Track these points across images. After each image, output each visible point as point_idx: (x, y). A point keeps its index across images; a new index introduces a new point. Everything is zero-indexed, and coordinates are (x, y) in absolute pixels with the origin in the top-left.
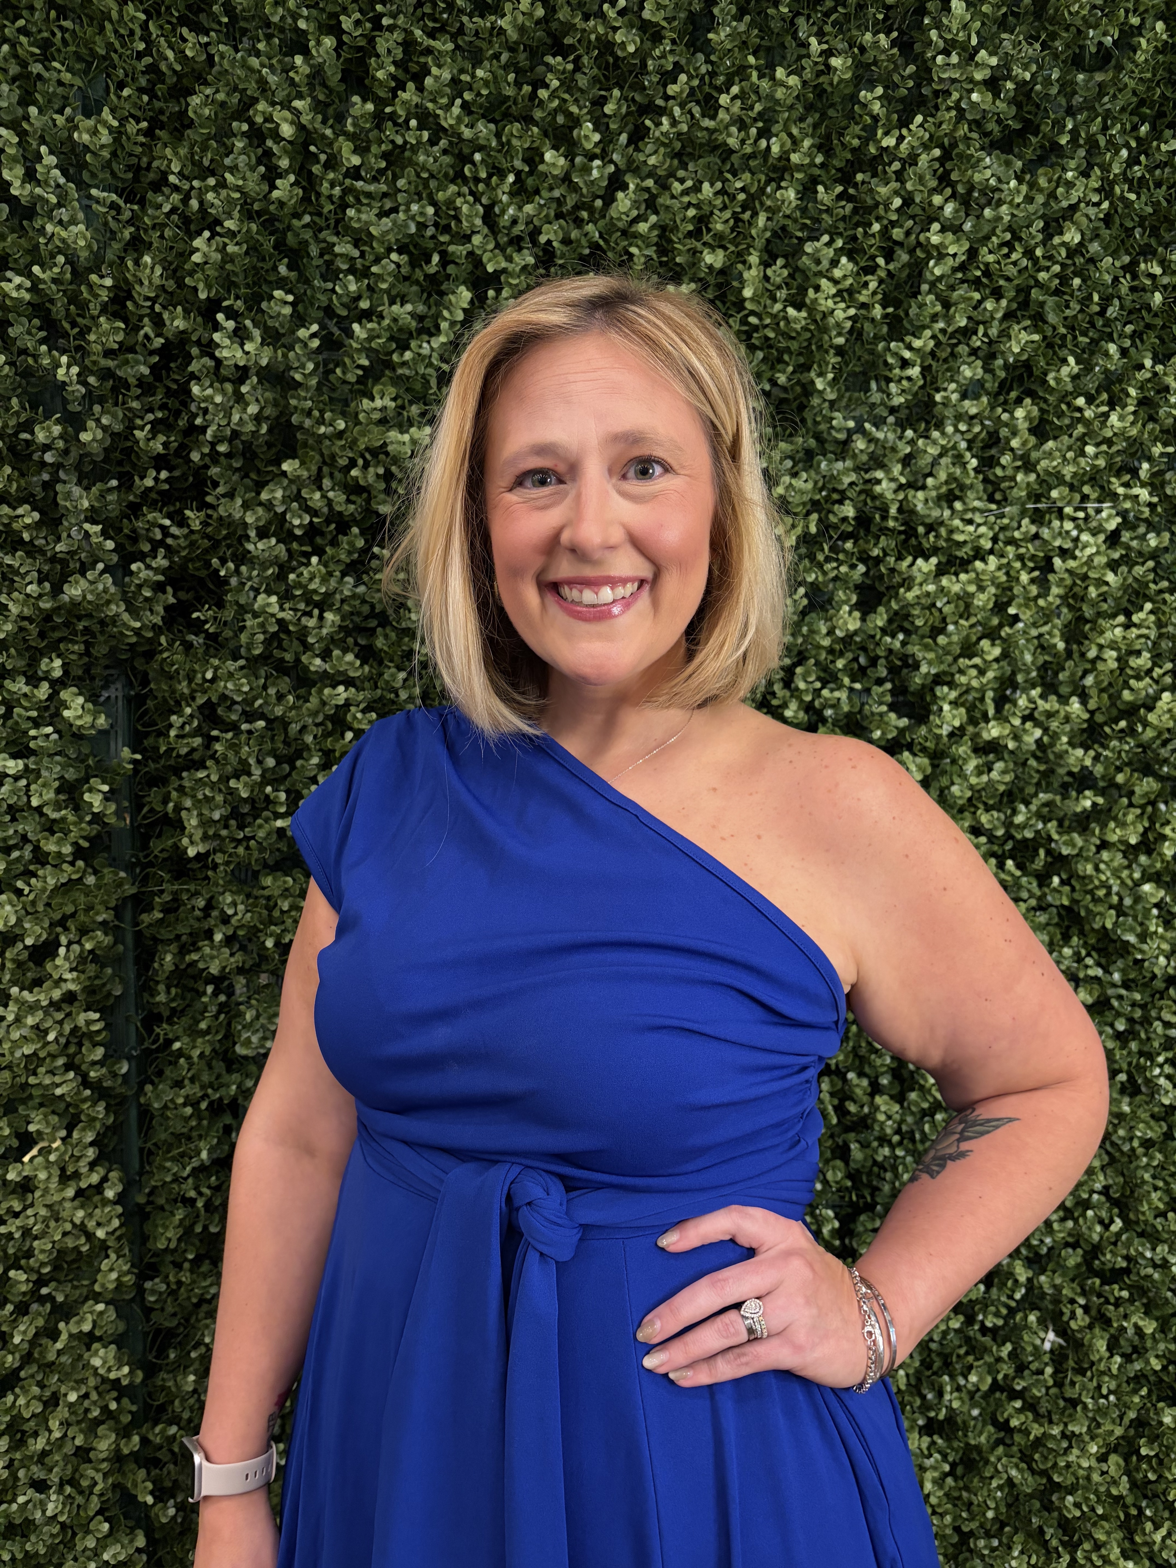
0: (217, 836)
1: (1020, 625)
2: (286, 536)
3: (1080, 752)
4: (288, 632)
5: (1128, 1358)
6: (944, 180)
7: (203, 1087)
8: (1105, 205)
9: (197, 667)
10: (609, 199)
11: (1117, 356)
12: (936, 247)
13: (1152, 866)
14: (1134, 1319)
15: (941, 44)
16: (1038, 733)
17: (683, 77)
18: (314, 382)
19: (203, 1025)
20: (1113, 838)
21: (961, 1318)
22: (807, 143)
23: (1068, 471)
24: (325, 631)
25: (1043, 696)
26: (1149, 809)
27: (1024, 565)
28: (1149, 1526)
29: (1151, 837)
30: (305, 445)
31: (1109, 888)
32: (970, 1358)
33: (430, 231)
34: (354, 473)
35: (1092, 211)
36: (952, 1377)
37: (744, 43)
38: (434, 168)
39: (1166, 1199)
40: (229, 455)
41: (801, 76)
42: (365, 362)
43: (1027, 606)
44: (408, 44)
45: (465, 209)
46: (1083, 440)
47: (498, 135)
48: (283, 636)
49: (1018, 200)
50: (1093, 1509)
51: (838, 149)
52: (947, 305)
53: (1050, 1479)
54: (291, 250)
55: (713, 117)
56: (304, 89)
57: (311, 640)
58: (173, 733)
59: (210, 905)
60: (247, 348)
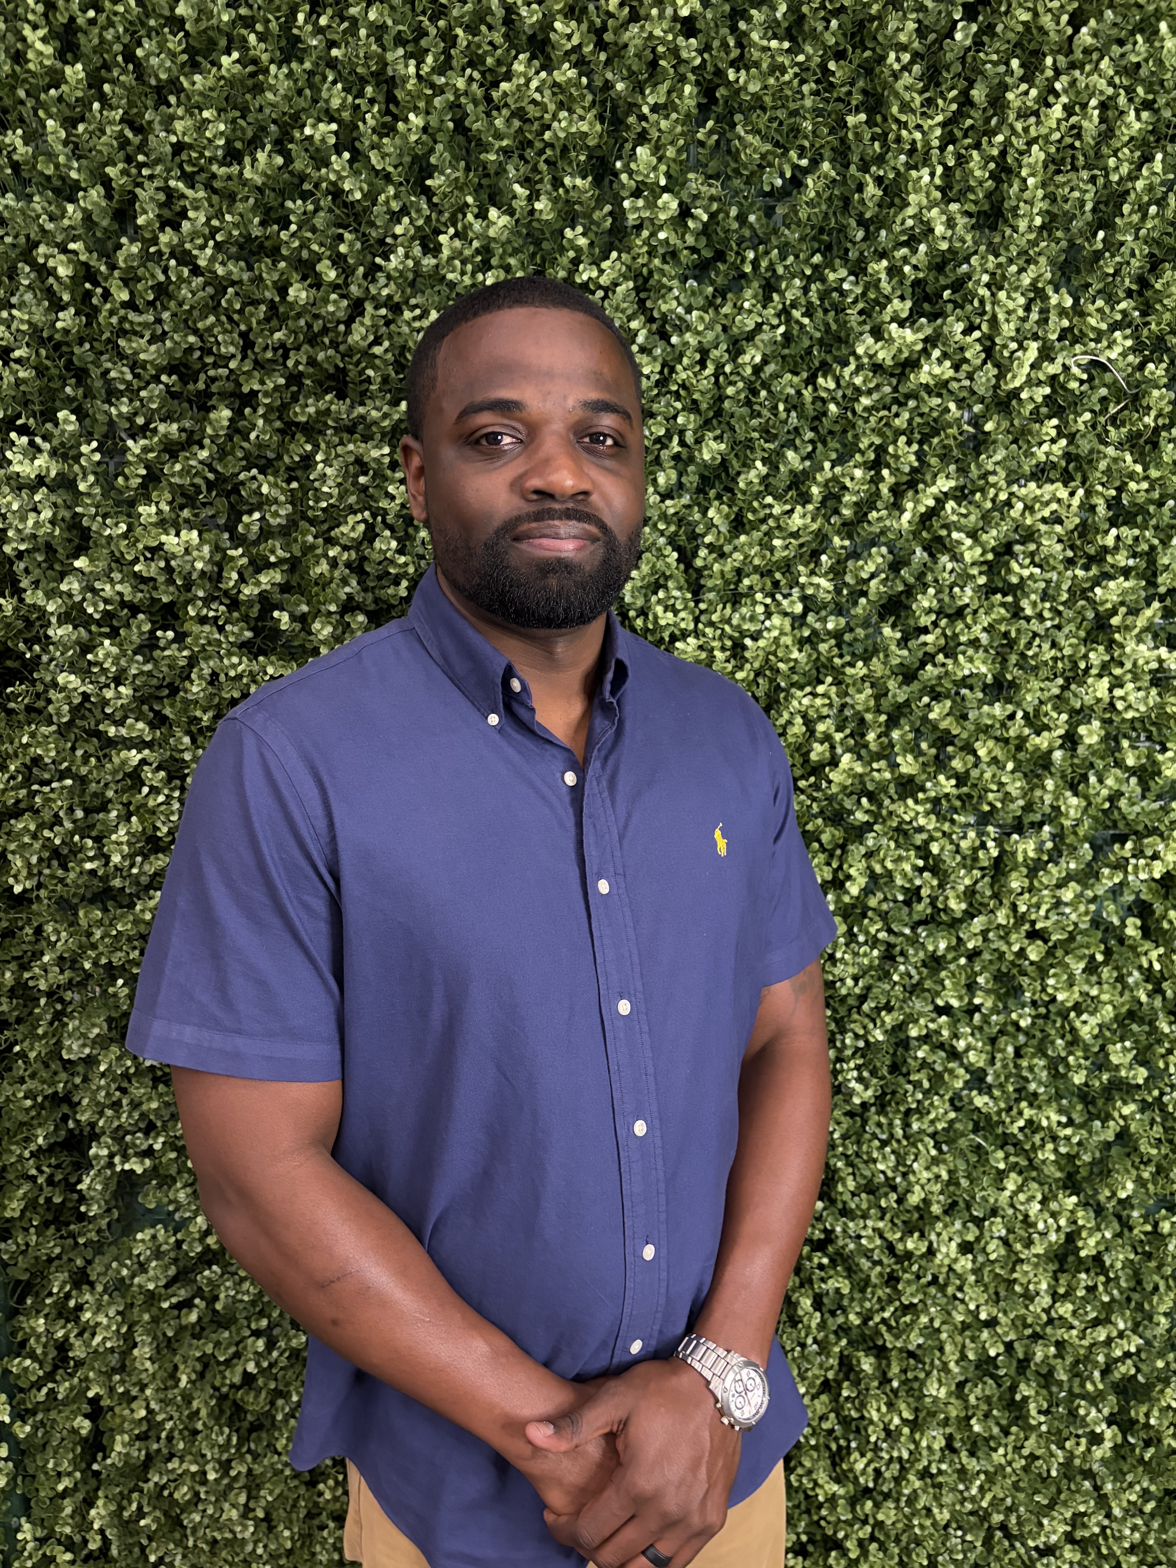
0: (39, 874)
2: (83, 620)
4: (91, 703)
6: (641, 306)
7: (39, 1084)
9: (16, 733)
10: (349, 326)
13: (840, 901)
14: (830, 1282)
15: (631, 187)
17: (406, 220)
18: (97, 491)
19: (40, 1031)
24: (119, 703)
28: (854, 1455)
33: (197, 354)
34: (137, 568)
38: (195, 301)
40: (32, 552)
41: (511, 216)
42: (143, 472)
44: (167, 191)
46: (769, 534)
47: (250, 268)
48: (86, 706)
54: (77, 371)
55: (435, 255)
56: (79, 232)
57: (109, 710)
59: (39, 931)
60: (37, 462)
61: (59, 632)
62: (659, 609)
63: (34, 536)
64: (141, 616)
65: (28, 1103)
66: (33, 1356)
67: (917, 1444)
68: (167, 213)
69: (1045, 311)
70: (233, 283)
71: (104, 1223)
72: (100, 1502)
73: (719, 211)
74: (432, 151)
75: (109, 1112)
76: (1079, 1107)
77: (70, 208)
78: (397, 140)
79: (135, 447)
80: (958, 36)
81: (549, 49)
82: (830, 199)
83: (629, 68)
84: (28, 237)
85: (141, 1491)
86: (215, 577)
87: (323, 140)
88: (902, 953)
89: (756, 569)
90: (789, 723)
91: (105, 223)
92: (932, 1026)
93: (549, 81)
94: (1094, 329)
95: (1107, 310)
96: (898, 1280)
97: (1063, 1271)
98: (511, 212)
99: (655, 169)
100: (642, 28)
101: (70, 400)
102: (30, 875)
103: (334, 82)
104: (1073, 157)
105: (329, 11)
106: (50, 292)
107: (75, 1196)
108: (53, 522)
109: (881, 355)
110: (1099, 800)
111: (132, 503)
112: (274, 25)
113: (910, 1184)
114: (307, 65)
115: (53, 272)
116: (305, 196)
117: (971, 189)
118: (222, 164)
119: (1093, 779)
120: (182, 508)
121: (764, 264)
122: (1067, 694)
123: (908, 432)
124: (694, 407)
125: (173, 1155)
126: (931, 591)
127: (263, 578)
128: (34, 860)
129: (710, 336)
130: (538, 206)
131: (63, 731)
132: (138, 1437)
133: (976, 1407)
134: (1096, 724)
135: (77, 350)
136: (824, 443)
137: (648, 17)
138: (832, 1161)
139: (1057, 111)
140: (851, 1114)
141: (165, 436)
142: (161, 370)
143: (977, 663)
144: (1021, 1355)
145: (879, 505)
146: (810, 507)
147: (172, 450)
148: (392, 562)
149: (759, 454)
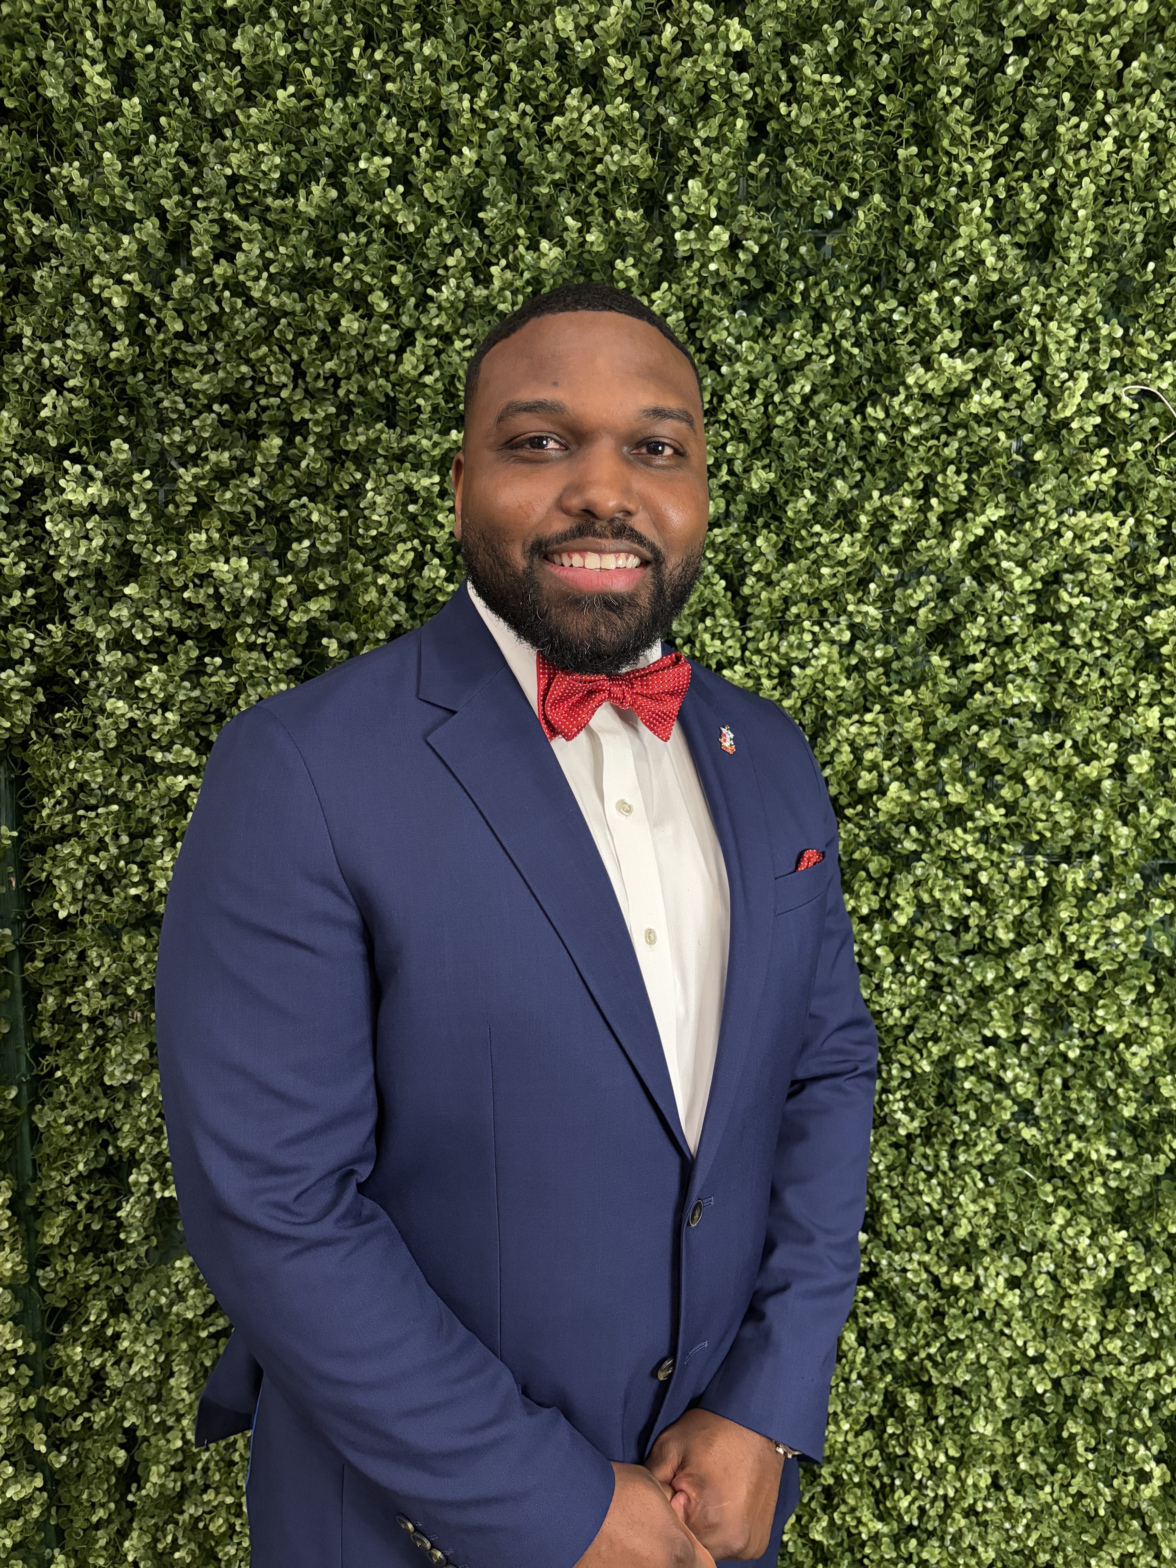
0: (83, 899)
2: (131, 647)
4: (138, 729)
7: (82, 1108)
9: (63, 758)
10: (400, 356)
13: (887, 931)
14: (876, 1316)
15: (683, 219)
17: (458, 252)
18: (148, 518)
19: (82, 1056)
24: (166, 728)
26: (886, 881)
28: (898, 1493)
29: (885, 905)
30: (144, 571)
33: (247, 384)
34: (186, 595)
38: (248, 332)
39: (905, 1214)
40: (83, 578)
41: (563, 248)
42: (194, 500)
44: (222, 223)
45: (272, 368)
46: (819, 562)
47: (303, 299)
48: (133, 732)
49: (752, 357)
54: (130, 401)
55: (487, 285)
56: (134, 263)
57: (155, 736)
58: (45, 813)
59: (82, 956)
60: (90, 491)
61: (106, 658)
62: (707, 637)
63: (85, 563)
64: (190, 643)
65: (69, 1129)
66: (69, 1384)
67: (963, 1482)
68: (220, 245)
69: (1094, 342)
70: (285, 314)
71: (142, 1250)
72: (135, 1534)
73: (769, 242)
74: (485, 184)
75: (149, 1139)
76: (1129, 1140)
77: (126, 239)
78: (451, 174)
79: (187, 475)
80: (1010, 70)
81: (601, 83)
82: (879, 230)
83: (681, 103)
84: (82, 267)
85: (176, 1523)
86: (264, 603)
87: (377, 173)
88: (950, 984)
89: (804, 597)
90: (837, 750)
91: (160, 254)
92: (979, 1057)
93: (602, 116)
94: (1144, 359)
95: (1157, 341)
96: (943, 1315)
97: (1112, 1307)
98: (562, 244)
99: (706, 201)
100: (695, 62)
101: (122, 429)
102: (75, 900)
103: (389, 117)
104: (1123, 189)
105: (385, 46)
106: (104, 323)
107: (114, 1223)
108: (104, 549)
109: (931, 385)
110: (1150, 830)
111: (181, 531)
112: (329, 59)
113: (956, 1216)
114: (362, 99)
115: (108, 302)
116: (358, 228)
117: (1020, 220)
118: (276, 197)
119: (1143, 809)
120: (231, 535)
121: (814, 295)
122: (1117, 723)
123: (956, 461)
124: (742, 438)
126: (981, 620)
127: (313, 606)
128: (79, 885)
129: (760, 366)
130: (590, 238)
131: (109, 757)
132: (174, 1468)
133: (1022, 1445)
134: (1145, 753)
135: (130, 380)
136: (873, 473)
137: (700, 52)
138: (878, 1193)
139: (1108, 144)
140: (896, 1146)
141: (216, 464)
142: (212, 399)
143: (1027, 692)
144: (1069, 1392)
145: (928, 533)
146: (858, 536)
147: (223, 477)
148: (440, 590)
149: (808, 483)
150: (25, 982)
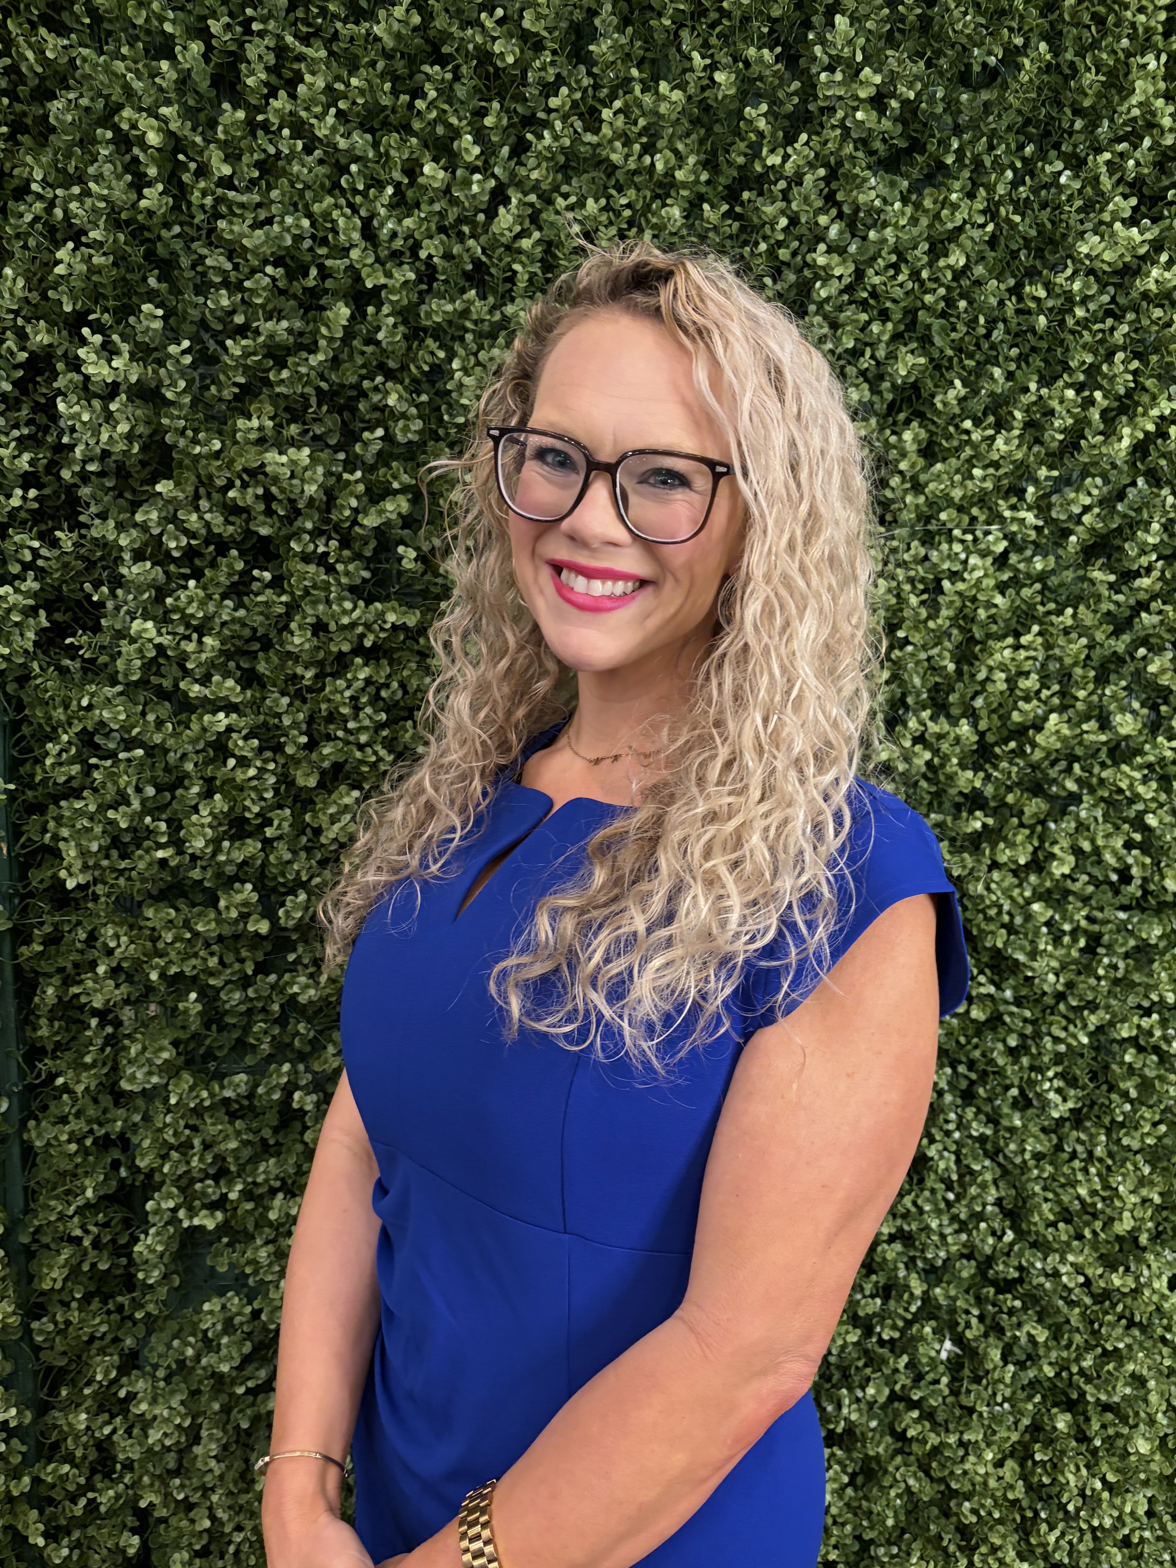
0: (97, 866)
1: (910, 648)
2: (161, 557)
3: (969, 774)
4: (168, 657)
5: (1021, 1365)
6: (830, 199)
7: (89, 1122)
8: (990, 228)
9: (73, 694)
10: (491, 214)
11: (1002, 381)
12: (823, 268)
13: (1041, 885)
14: (1026, 1328)
15: (826, 60)
16: (928, 755)
17: (564, 90)
18: (187, 400)
19: (88, 1059)
20: (1003, 858)
21: (859, 1332)
22: (692, 160)
23: (957, 494)
24: (204, 656)
25: (931, 718)
26: (1039, 828)
27: (914, 587)
28: (1044, 1527)
29: (1041, 855)
30: (180, 464)
31: (1000, 907)
32: (868, 1371)
33: (307, 244)
34: (231, 494)
35: (976, 234)
36: (850, 1389)
37: (628, 55)
38: (309, 179)
39: (1057, 1209)
40: (101, 474)
41: (684, 91)
42: (242, 380)
43: (916, 628)
44: (281, 50)
45: (341, 222)
46: (970, 463)
47: (376, 145)
48: (161, 661)
49: (903, 222)
50: (990, 1514)
51: (724, 167)
52: (834, 326)
53: (948, 1486)
54: (163, 260)
55: (596, 131)
56: (172, 95)
57: (190, 666)
58: (49, 762)
59: (92, 937)
60: (114, 365)
61: (133, 571)
63: (106, 454)
64: (234, 553)
65: (73, 1147)
66: (70, 1460)
67: (1119, 1510)
70: (356, 159)
71: (163, 1292)
73: (922, 92)
74: (596, 13)
75: (175, 1155)
77: (165, 65)
79: (235, 348)
82: (1042, 85)
84: (109, 98)
86: (327, 504)
90: (988, 679)
91: (204, 85)
92: (1143, 1025)
96: (1099, 1323)
98: (684, 86)
99: (850, 42)
101: (154, 292)
102: (85, 867)
106: (133, 165)
107: (128, 1261)
108: (129, 438)
111: (225, 418)
113: (1115, 1209)
115: (140, 140)
116: (444, 61)
120: (287, 424)
121: (970, 154)
123: (1126, 348)
125: (249, 1206)
126: (1155, 526)
127: (389, 506)
128: (92, 848)
129: (915, 231)
130: (719, 77)
131: (131, 692)
132: (197, 1554)
135: (163, 235)
136: (1028, 362)
138: (1028, 1185)
140: (1047, 1130)
141: (271, 336)
142: (266, 260)
145: (1087, 431)
146: (1014, 433)
147: (278, 353)
149: (958, 372)
150: (18, 970)
